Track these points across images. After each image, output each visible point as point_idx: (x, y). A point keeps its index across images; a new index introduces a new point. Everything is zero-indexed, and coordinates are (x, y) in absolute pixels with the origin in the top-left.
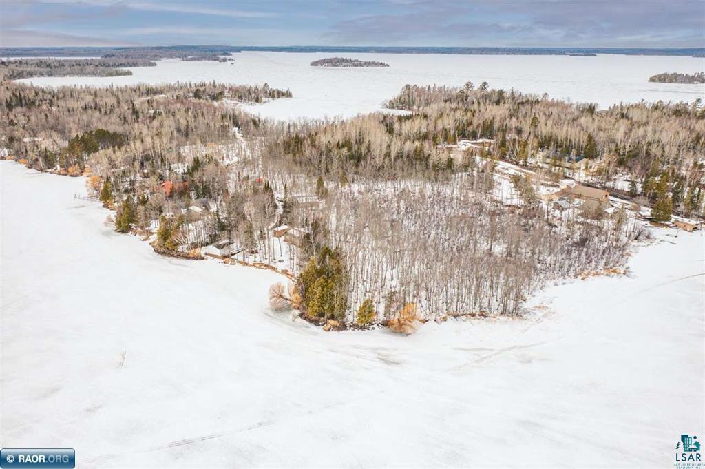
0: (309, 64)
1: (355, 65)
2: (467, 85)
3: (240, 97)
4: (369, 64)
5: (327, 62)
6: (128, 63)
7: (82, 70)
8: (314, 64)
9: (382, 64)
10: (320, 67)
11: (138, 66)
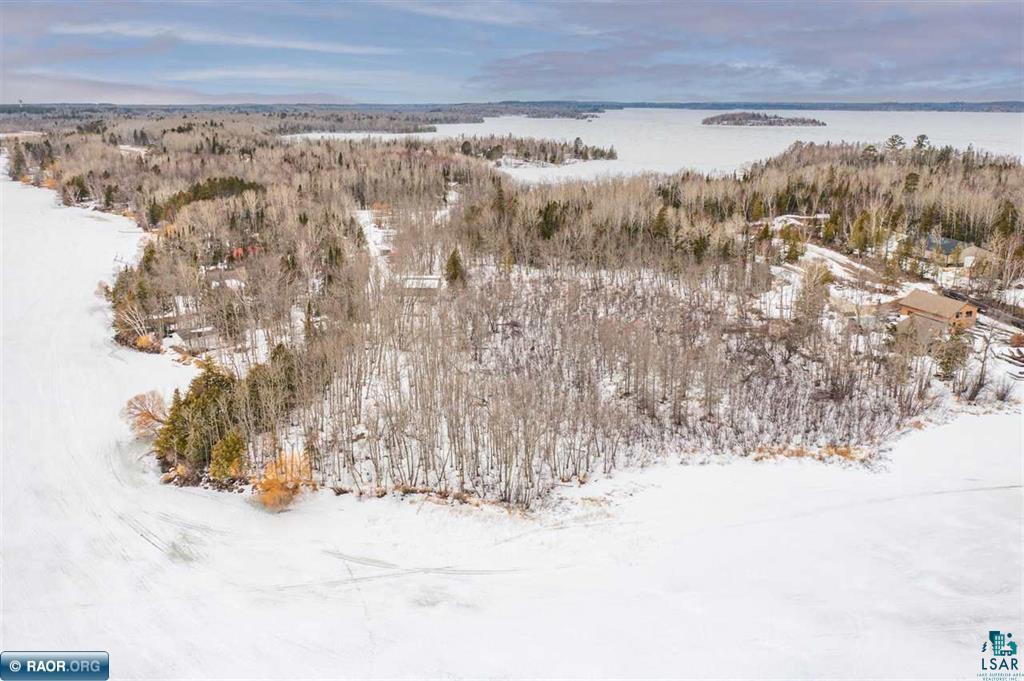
0: (701, 121)
1: (771, 124)
2: (893, 140)
3: (527, 155)
4: (793, 122)
5: (727, 120)
6: (446, 119)
7: (371, 124)
8: (707, 122)
9: (814, 122)
10: (715, 125)
11: (458, 123)
